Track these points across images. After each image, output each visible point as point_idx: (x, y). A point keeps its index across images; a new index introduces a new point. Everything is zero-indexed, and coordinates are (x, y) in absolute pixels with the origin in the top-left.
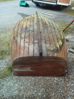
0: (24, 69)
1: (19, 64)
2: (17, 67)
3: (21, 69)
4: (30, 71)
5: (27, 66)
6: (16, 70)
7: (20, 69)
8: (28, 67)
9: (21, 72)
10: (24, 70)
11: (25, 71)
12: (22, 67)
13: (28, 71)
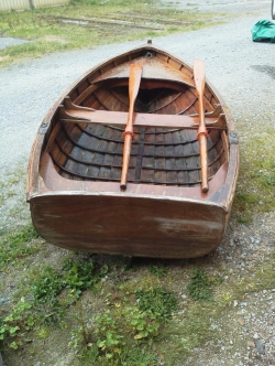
0: (185, 226)
1: (197, 241)
2: (207, 233)
3: (194, 226)
4: (161, 220)
5: (171, 235)
6: (213, 226)
7: (199, 227)
8: (170, 231)
9: (196, 218)
10: (185, 222)
11: (181, 219)
12: (191, 233)
13: (171, 217)
